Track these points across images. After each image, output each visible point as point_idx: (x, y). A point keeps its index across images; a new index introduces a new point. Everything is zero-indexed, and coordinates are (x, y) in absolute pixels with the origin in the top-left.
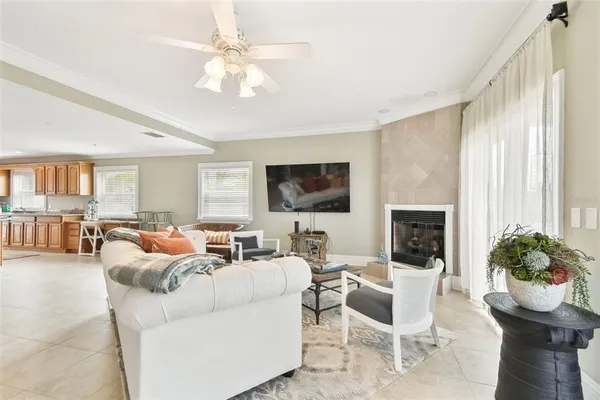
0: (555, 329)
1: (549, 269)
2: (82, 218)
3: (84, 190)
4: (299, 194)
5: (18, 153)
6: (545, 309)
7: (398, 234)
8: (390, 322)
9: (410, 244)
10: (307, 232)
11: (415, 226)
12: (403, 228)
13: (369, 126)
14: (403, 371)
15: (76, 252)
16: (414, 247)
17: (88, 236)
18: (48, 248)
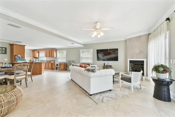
0: (164, 81)
1: (163, 71)
2: (55, 62)
3: (55, 56)
4: (103, 56)
5: (42, 48)
6: (163, 79)
7: (131, 66)
8: (131, 82)
9: (134, 69)
10: (107, 66)
11: (136, 64)
12: (133, 65)
13: (123, 39)
14: (134, 92)
15: (54, 69)
16: (136, 69)
17: (57, 66)
18: (48, 69)
